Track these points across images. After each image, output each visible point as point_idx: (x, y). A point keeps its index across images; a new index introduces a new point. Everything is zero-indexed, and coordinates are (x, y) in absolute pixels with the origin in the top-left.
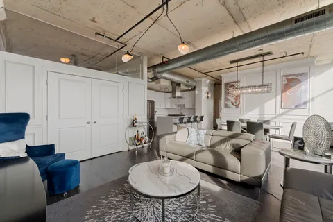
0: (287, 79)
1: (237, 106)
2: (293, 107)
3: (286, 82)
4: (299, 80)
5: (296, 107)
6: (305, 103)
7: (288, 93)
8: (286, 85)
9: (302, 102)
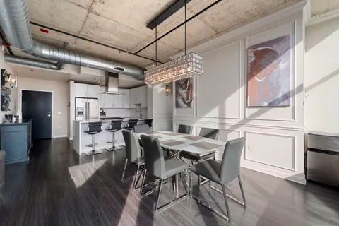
0: (256, 53)
1: (189, 105)
2: (266, 104)
3: (253, 59)
4: (274, 52)
5: (271, 105)
6: (286, 97)
7: (258, 79)
8: (253, 64)
9: (280, 95)
